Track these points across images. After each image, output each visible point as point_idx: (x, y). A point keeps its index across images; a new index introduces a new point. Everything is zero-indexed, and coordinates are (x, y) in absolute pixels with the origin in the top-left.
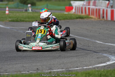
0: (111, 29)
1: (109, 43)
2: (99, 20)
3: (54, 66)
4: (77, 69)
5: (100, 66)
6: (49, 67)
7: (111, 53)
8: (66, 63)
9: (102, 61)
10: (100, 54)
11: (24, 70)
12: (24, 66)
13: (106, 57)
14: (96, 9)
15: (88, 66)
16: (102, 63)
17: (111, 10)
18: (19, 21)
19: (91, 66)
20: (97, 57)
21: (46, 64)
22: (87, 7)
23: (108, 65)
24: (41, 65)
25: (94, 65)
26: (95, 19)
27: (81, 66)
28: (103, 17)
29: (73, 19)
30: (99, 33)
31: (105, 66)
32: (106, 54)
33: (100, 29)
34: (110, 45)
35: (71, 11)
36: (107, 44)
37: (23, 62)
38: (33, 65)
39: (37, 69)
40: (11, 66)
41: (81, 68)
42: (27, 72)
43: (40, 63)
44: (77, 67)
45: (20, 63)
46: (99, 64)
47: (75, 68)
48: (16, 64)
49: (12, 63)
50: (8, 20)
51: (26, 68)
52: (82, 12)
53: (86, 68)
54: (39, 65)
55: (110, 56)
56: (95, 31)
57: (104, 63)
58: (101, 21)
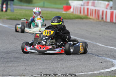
0: (111, 31)
1: (110, 46)
2: (98, 21)
3: (58, 70)
4: (82, 74)
5: (105, 72)
6: (53, 71)
7: (115, 57)
8: (69, 67)
9: (106, 66)
10: (103, 58)
11: (27, 73)
12: (27, 68)
13: (109, 61)
14: (95, 10)
15: (93, 71)
16: (106, 68)
17: (111, 11)
18: (17, 19)
19: (95, 71)
20: (101, 61)
21: (49, 67)
22: (86, 7)
23: (113, 70)
24: (44, 68)
25: (98, 70)
26: (94, 19)
27: (86, 71)
28: (103, 18)
29: (72, 19)
30: (100, 36)
31: (110, 72)
32: (109, 58)
33: (101, 31)
34: (112, 49)
35: (69, 10)
36: (108, 47)
37: (26, 64)
38: (36, 68)
39: (41, 73)
40: (13, 69)
41: (85, 73)
42: (31, 76)
43: (43, 66)
44: (82, 72)
45: (23, 66)
46: (104, 69)
47: (80, 73)
48: (19, 66)
49: (14, 64)
50: (5, 17)
51: (29, 72)
52: (80, 12)
53: (91, 74)
54: (42, 68)
55: (114, 60)
56: (96, 33)
57: (109, 68)
58: (100, 22)
